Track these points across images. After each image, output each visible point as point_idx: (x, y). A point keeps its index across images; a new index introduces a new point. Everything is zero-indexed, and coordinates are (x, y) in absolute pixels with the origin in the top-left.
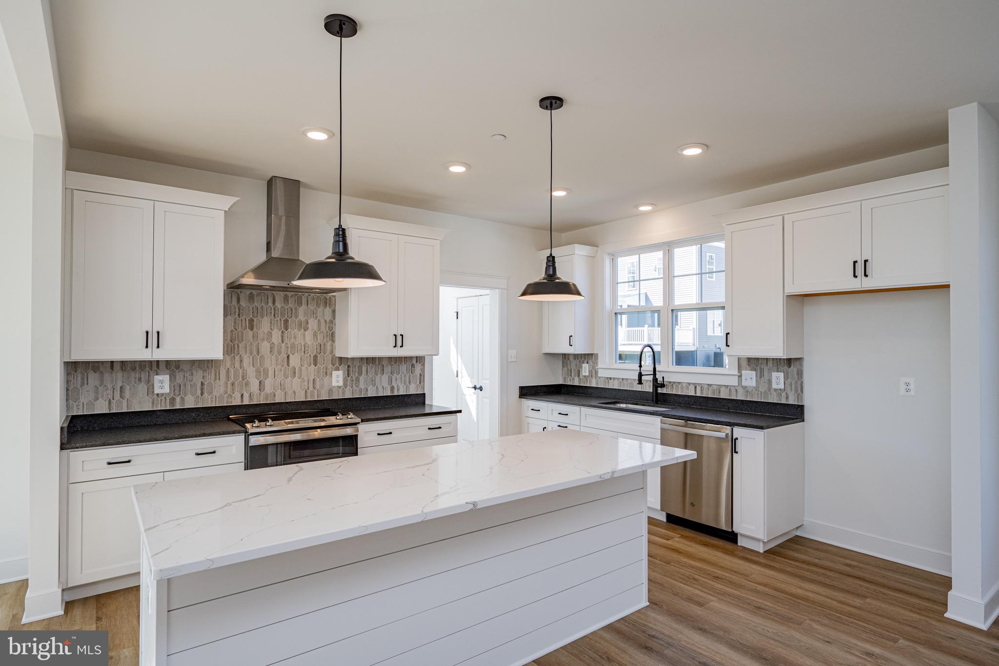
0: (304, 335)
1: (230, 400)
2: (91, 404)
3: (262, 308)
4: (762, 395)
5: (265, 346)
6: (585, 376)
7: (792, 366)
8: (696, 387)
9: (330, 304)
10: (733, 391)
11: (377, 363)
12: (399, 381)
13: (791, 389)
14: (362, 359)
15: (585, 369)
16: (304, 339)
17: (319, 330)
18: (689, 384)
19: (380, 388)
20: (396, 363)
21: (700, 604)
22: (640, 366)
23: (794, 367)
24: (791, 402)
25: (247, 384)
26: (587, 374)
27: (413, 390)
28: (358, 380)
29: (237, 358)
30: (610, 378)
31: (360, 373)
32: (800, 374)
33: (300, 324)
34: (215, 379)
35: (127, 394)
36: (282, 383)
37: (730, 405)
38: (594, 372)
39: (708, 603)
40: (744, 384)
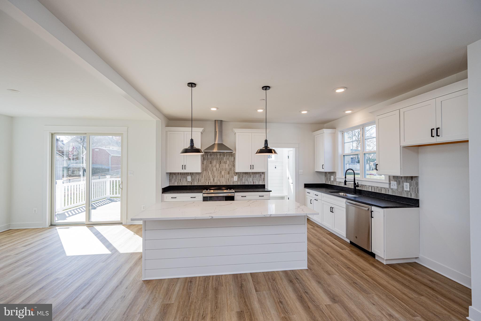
0: (225, 165)
1: (205, 184)
2: (174, 183)
3: (214, 158)
4: (400, 193)
5: (215, 169)
6: (332, 181)
7: (413, 180)
8: (372, 188)
9: (233, 156)
10: (387, 190)
11: (248, 174)
12: (256, 180)
13: (413, 191)
14: (243, 173)
15: (332, 178)
16: (226, 167)
17: (230, 164)
18: (369, 186)
19: (249, 182)
20: (255, 174)
21: (329, 274)
22: (346, 178)
23: (414, 180)
24: (413, 197)
25: (210, 179)
26: (333, 180)
27: (261, 183)
28: (242, 179)
29: (207, 172)
30: (341, 182)
31: (243, 177)
32: (417, 184)
33: (224, 162)
34: (202, 178)
35: (181, 181)
36: (219, 179)
37: (385, 197)
38: (335, 179)
39: (333, 275)
40: (392, 187)
